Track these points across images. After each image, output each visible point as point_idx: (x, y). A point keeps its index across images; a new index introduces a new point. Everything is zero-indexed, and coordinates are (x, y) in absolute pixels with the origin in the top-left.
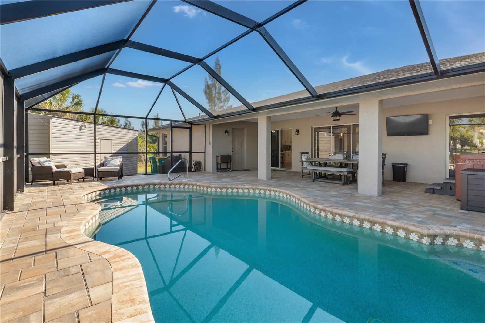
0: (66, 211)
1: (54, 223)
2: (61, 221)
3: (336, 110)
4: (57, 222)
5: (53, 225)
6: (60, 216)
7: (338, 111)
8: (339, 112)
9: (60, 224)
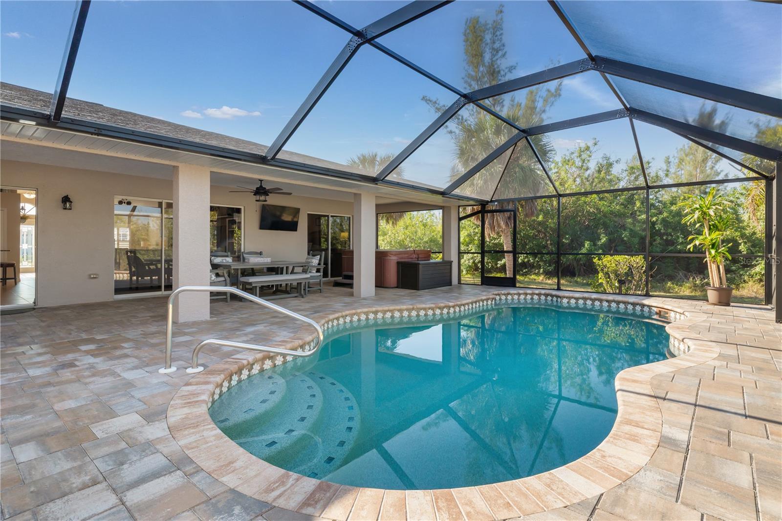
0: (700, 383)
1: (727, 367)
2: (715, 367)
3: (260, 185)
4: (721, 367)
5: (729, 365)
6: (714, 377)
7: (263, 186)
8: (265, 188)
9: (717, 363)
